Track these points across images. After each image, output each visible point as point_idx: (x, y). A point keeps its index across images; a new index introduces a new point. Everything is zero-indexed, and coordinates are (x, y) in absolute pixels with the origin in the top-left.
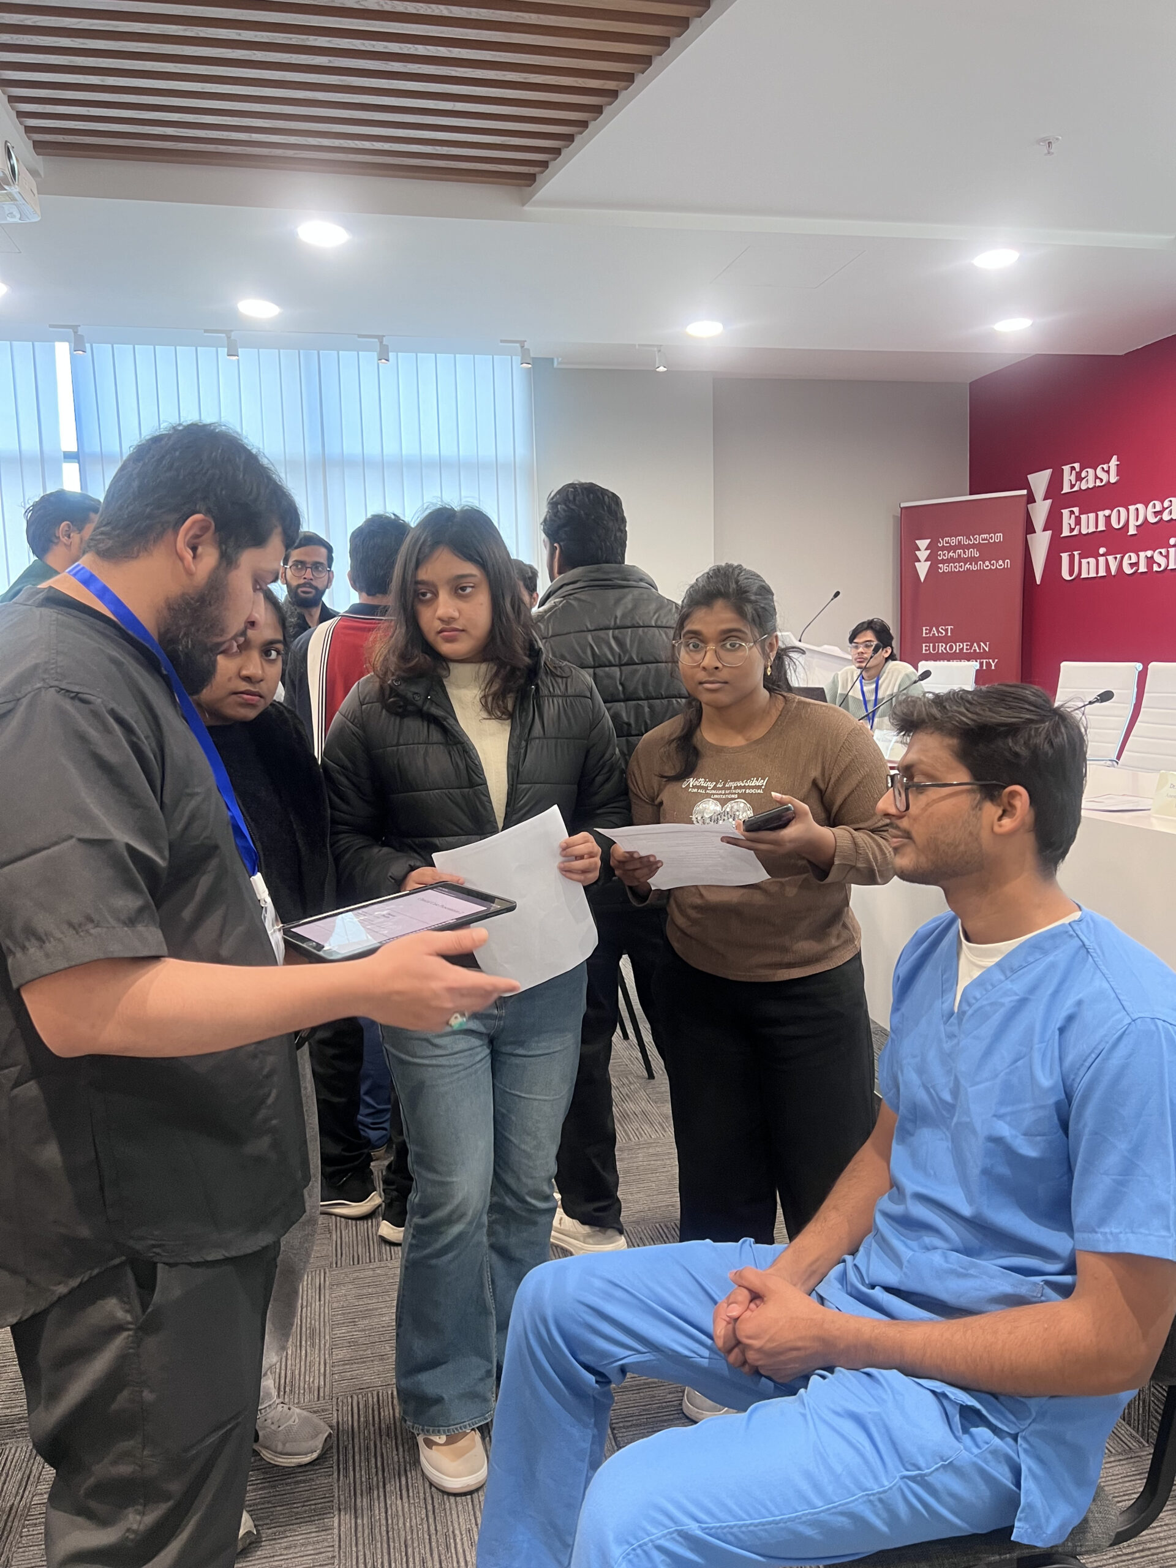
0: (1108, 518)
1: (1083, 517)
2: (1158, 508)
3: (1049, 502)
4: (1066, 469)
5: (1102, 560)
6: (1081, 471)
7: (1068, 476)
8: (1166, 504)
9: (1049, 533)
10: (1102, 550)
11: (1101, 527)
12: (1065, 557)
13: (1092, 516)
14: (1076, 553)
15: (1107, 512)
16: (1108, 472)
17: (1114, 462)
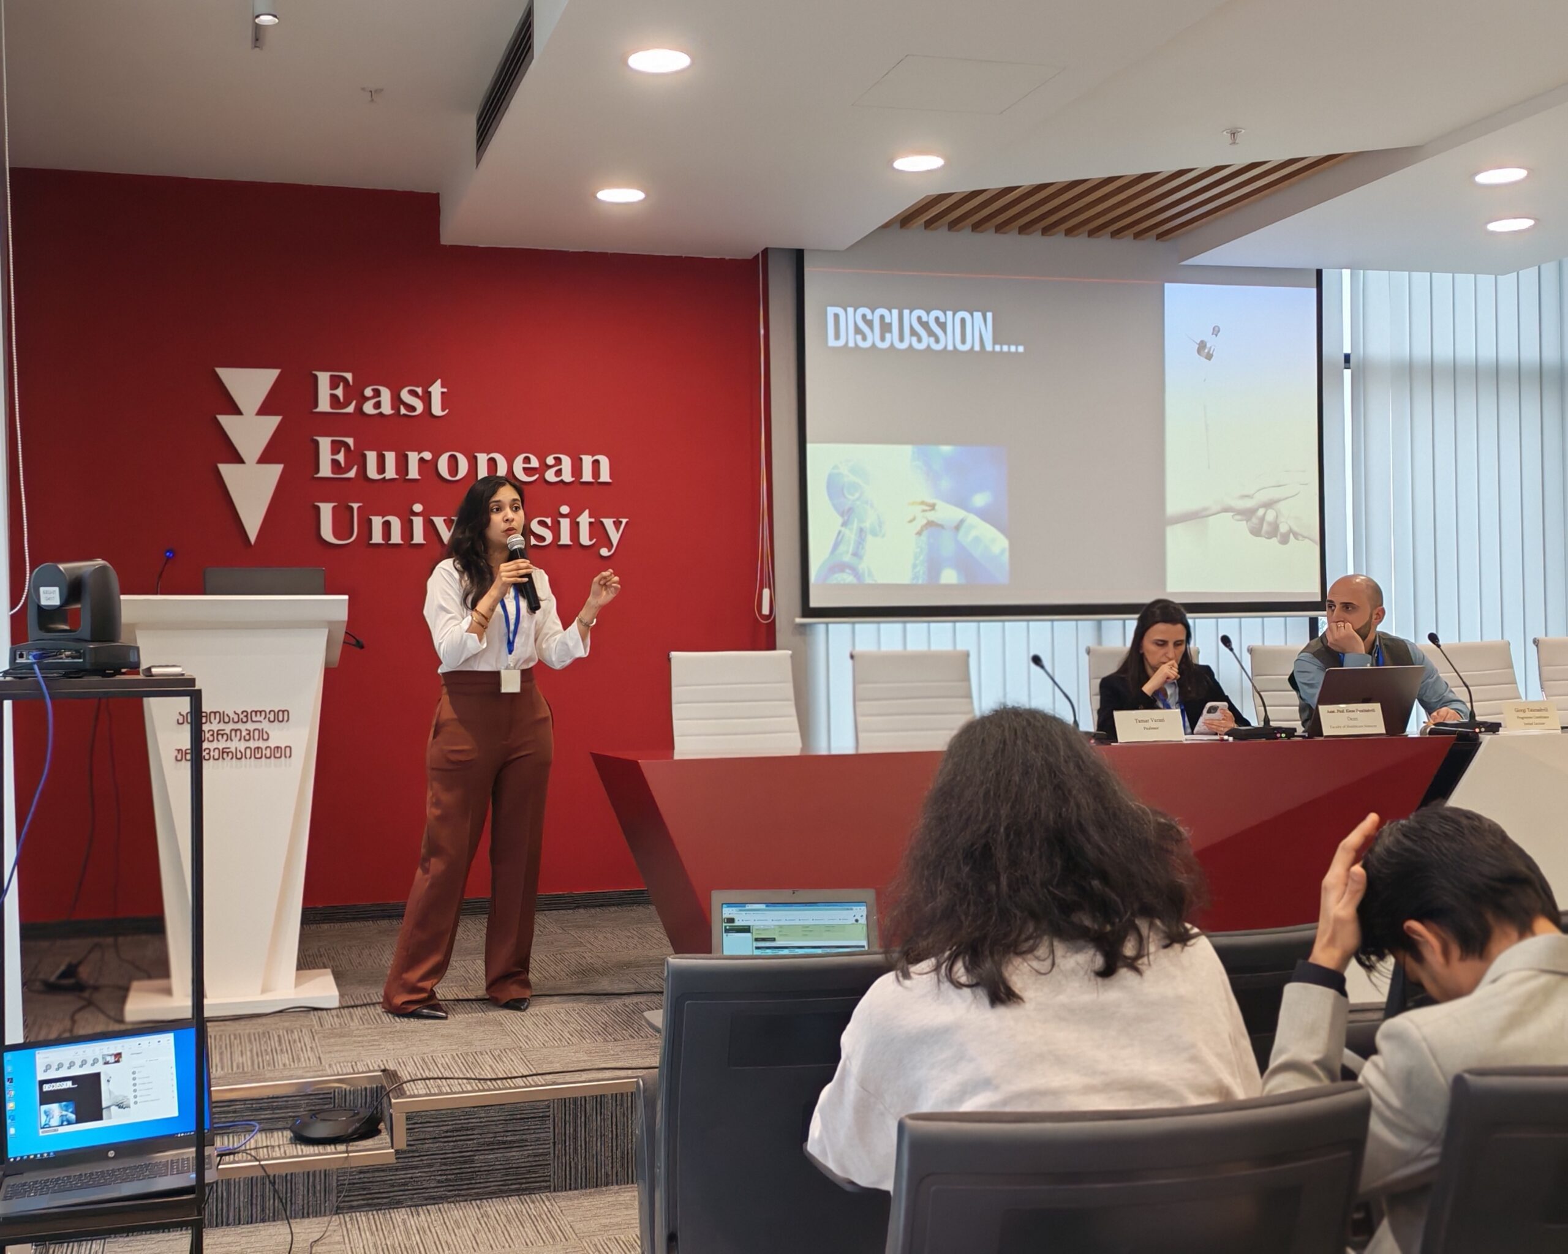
0: (429, 462)
1: (371, 457)
2: (535, 463)
3: (274, 421)
4: (324, 378)
5: (418, 523)
6: (362, 384)
7: (327, 390)
8: (550, 460)
9: (276, 470)
10: (418, 508)
11: (413, 473)
12: (326, 510)
13: (391, 455)
14: (355, 506)
15: (427, 455)
16: (427, 399)
17: (437, 390)
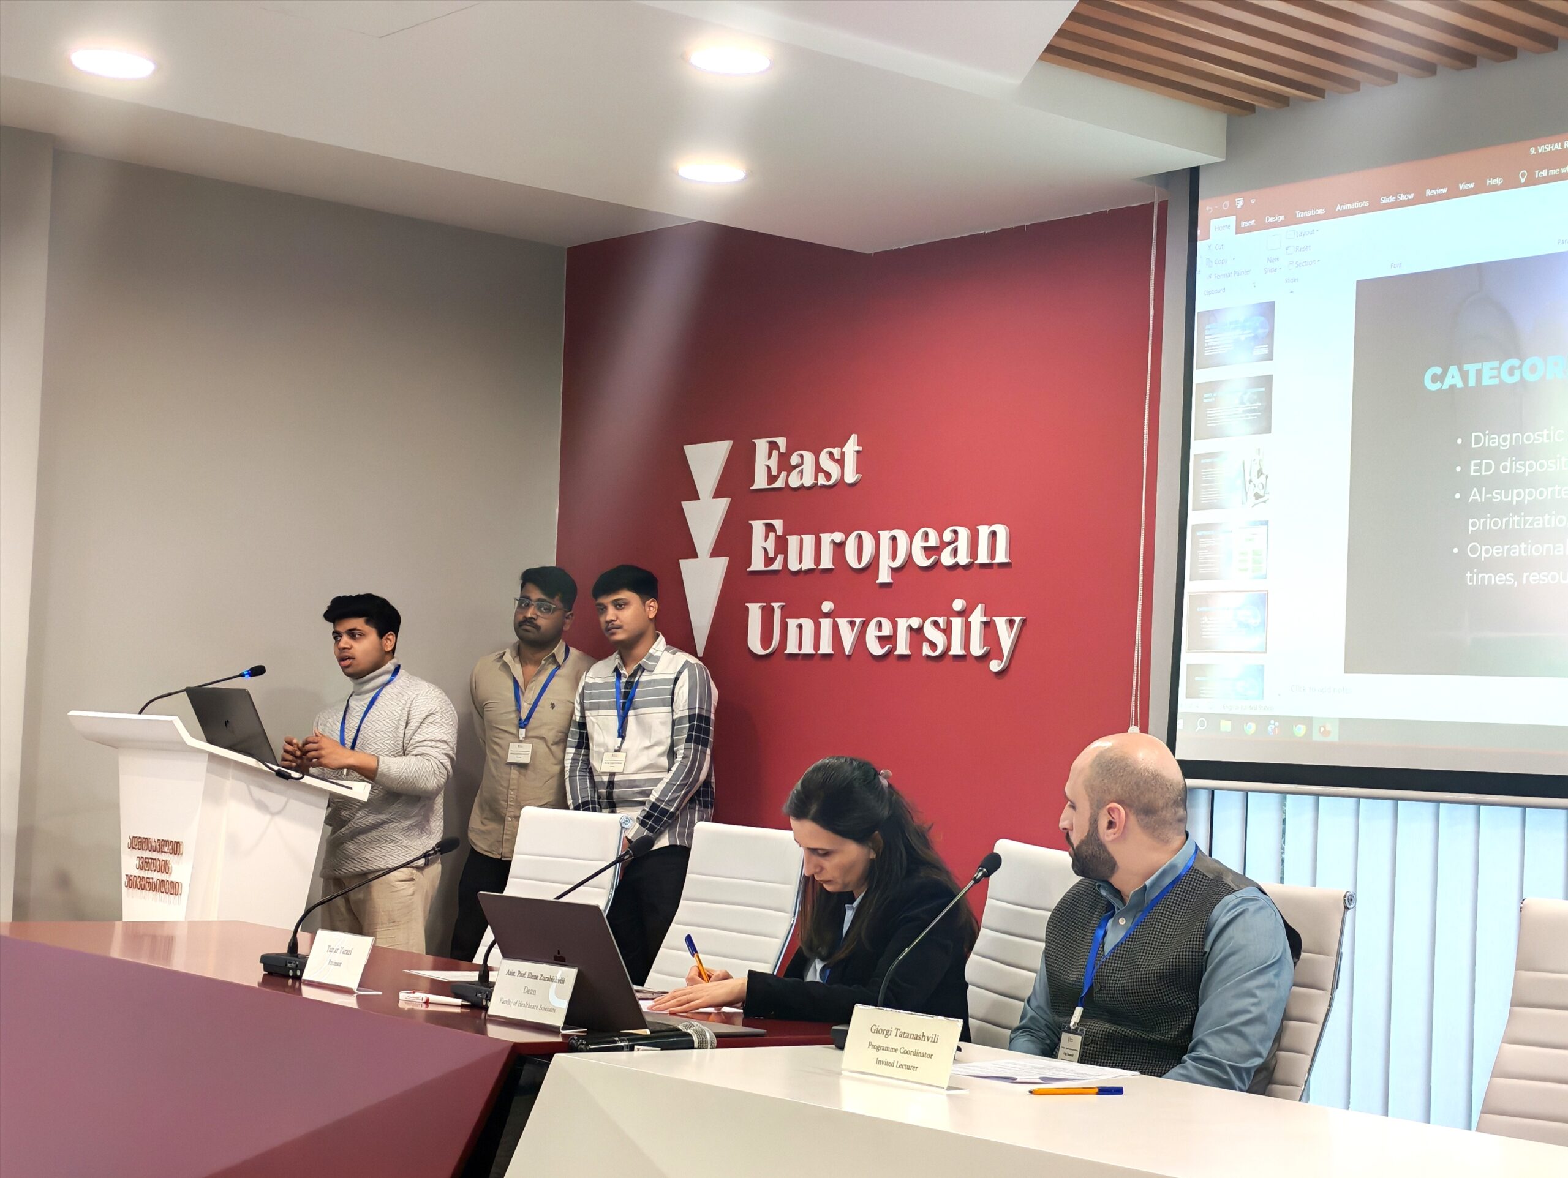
0: (839, 547)
1: (793, 540)
2: (933, 541)
3: (724, 503)
4: (762, 445)
5: (826, 624)
6: (791, 450)
7: (764, 461)
8: (948, 536)
9: (724, 561)
10: (827, 606)
11: (827, 562)
12: (755, 611)
13: (809, 540)
14: (776, 605)
15: (838, 537)
16: (841, 462)
17: (852, 446)
